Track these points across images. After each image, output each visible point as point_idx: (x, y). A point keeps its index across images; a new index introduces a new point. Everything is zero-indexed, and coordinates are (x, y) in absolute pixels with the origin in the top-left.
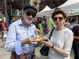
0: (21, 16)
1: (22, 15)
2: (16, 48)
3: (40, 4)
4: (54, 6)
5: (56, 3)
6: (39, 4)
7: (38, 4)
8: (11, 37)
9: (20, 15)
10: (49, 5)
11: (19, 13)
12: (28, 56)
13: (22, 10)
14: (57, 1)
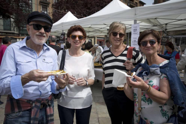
0: (7, 33)
1: (11, 30)
2: (11, 87)
3: (56, 5)
4: (85, 13)
5: (89, 6)
6: (53, 5)
7: (51, 5)
8: (6, 69)
9: (4, 29)
10: (74, 9)
11: (4, 25)
12: (35, 105)
13: (10, 17)
14: (91, 3)
